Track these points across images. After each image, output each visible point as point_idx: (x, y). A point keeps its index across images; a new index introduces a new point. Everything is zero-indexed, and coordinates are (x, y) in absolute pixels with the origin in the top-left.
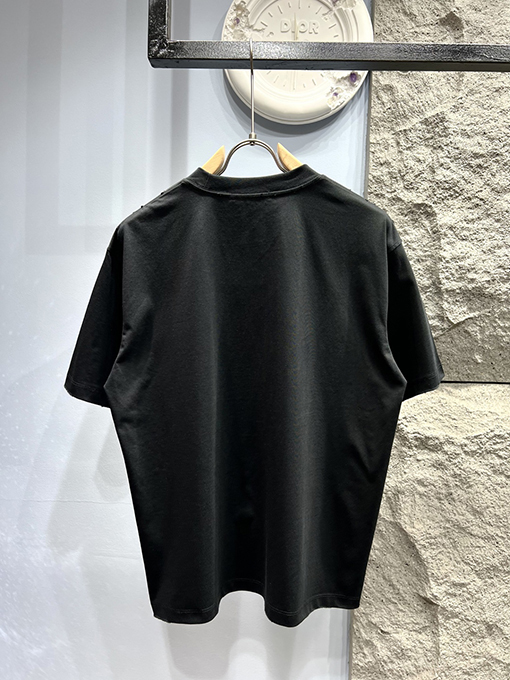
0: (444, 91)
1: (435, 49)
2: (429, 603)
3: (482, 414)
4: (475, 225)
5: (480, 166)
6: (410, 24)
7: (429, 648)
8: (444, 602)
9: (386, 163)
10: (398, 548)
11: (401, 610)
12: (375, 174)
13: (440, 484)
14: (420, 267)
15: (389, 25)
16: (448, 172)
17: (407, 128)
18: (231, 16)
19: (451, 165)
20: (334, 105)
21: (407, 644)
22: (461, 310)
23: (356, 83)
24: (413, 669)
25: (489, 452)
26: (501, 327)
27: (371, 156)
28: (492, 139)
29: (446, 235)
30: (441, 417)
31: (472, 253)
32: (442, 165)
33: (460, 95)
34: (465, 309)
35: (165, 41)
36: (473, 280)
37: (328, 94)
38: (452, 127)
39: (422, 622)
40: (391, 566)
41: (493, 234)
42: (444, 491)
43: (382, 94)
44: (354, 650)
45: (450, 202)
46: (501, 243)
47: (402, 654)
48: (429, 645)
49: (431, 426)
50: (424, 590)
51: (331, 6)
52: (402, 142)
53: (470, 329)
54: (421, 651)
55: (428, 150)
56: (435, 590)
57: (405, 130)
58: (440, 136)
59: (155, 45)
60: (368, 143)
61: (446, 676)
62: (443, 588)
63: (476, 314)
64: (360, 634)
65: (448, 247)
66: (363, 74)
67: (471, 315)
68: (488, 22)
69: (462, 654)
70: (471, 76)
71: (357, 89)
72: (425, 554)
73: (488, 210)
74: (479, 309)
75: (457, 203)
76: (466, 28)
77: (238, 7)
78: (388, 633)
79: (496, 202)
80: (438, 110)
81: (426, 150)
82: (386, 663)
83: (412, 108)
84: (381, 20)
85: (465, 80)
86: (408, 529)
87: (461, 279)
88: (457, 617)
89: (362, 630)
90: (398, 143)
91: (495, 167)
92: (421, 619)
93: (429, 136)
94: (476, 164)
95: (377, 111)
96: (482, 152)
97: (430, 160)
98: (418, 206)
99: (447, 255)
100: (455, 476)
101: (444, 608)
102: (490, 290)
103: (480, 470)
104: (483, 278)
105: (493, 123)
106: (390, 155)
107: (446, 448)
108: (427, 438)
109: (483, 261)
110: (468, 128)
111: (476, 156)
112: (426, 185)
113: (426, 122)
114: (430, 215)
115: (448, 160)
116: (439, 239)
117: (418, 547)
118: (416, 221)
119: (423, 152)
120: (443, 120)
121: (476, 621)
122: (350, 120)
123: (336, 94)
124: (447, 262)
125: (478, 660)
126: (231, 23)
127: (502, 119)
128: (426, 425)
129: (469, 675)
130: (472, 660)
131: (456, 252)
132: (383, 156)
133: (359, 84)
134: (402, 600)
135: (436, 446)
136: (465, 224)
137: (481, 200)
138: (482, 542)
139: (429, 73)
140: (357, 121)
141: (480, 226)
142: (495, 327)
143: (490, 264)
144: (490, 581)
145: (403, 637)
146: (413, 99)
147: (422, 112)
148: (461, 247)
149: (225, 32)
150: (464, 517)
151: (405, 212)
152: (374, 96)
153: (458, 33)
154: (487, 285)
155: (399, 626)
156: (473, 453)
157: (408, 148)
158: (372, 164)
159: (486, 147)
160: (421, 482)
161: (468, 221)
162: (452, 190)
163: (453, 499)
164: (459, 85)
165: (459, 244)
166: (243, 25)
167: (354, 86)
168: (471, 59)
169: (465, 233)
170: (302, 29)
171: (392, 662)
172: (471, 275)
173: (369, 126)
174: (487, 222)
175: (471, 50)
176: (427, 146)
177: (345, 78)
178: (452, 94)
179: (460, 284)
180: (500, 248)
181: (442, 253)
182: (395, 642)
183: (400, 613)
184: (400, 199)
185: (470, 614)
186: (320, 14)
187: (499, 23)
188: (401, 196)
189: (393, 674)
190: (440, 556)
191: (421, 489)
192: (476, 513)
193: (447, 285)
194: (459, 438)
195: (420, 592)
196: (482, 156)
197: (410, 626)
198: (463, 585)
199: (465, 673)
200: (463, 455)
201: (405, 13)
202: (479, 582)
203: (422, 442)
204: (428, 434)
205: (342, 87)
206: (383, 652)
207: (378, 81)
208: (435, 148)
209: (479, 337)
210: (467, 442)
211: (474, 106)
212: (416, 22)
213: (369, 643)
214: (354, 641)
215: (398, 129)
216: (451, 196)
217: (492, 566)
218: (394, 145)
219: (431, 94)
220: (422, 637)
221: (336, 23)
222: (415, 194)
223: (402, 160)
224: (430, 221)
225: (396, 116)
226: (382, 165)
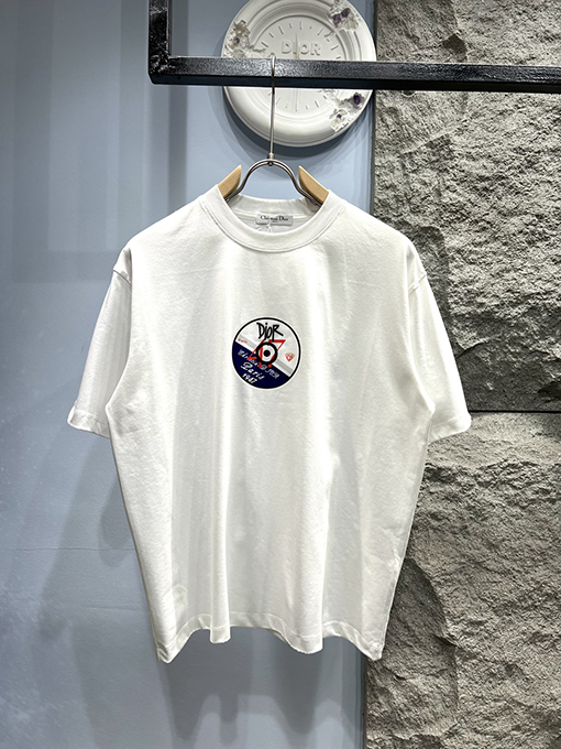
0: (449, 113)
1: (439, 68)
2: (446, 645)
3: (494, 444)
4: (483, 249)
5: (486, 189)
6: (412, 47)
7: (447, 692)
8: (462, 642)
9: (393, 187)
10: (413, 587)
11: (417, 654)
12: (380, 197)
13: (454, 517)
15: (392, 47)
16: (454, 195)
17: (412, 151)
18: (230, 36)
19: (458, 188)
20: (339, 127)
21: (425, 690)
22: (470, 335)
23: (360, 105)
24: (431, 716)
25: (504, 483)
26: (512, 353)
27: (376, 179)
28: (497, 162)
29: (454, 259)
30: (453, 448)
31: (480, 276)
32: (448, 188)
33: (465, 118)
34: (475, 334)
35: (166, 57)
36: (482, 305)
37: (331, 116)
38: (457, 150)
39: (439, 664)
40: (406, 607)
41: (501, 257)
42: (458, 525)
43: (386, 116)
44: (369, 699)
45: (457, 225)
46: (509, 266)
47: (419, 701)
48: (447, 689)
49: (444, 456)
50: (440, 630)
51: (333, 27)
52: (407, 165)
53: (480, 355)
54: (439, 697)
55: (435, 173)
56: (452, 629)
57: (410, 153)
58: (446, 159)
59: (155, 60)
60: (373, 167)
61: (466, 722)
62: (460, 627)
63: (486, 339)
64: (375, 681)
65: (456, 271)
66: (366, 94)
67: (481, 340)
68: (491, 45)
69: (482, 697)
70: (474, 96)
71: (360, 111)
72: (441, 592)
73: (496, 233)
74: (488, 335)
75: (464, 226)
76: (470, 51)
77: (238, 27)
78: (403, 679)
79: (502, 225)
80: (443, 133)
81: (432, 173)
82: (402, 711)
83: (416, 131)
84: (384, 43)
85: (469, 103)
86: (423, 566)
87: (469, 303)
88: (475, 657)
89: (376, 677)
90: (404, 166)
91: (501, 190)
92: (439, 663)
93: (434, 158)
94: (483, 187)
95: (382, 133)
96: (488, 175)
97: (436, 183)
98: (425, 229)
99: (455, 279)
100: (469, 508)
101: (461, 649)
102: (500, 314)
103: (495, 502)
104: (492, 303)
105: (497, 146)
106: (395, 178)
107: (459, 479)
108: (440, 469)
109: (492, 285)
110: (473, 151)
111: (482, 179)
112: (433, 208)
113: (431, 145)
114: (438, 239)
115: (454, 183)
116: (447, 263)
117: (433, 584)
118: (423, 244)
119: (429, 175)
120: (448, 142)
121: (495, 662)
122: (354, 142)
123: (339, 116)
124: (456, 286)
125: (499, 704)
126: (231, 43)
127: (507, 142)
128: (438, 456)
129: (490, 720)
130: (492, 704)
131: (465, 276)
132: (389, 179)
133: (362, 106)
134: (417, 641)
135: (449, 478)
136: (472, 248)
137: (488, 223)
138: (498, 577)
139: (432, 94)
140: (361, 144)
141: (488, 249)
142: (505, 353)
143: (499, 288)
144: (508, 618)
145: (419, 682)
146: (417, 122)
147: (427, 135)
148: (469, 271)
149: (224, 52)
150: (477, 550)
151: (412, 236)
152: (378, 118)
153: (461, 57)
154: (496, 310)
155: (416, 671)
156: (486, 485)
157: (414, 171)
158: (377, 187)
159: (490, 170)
160: (434, 516)
161: (476, 245)
162: (459, 213)
163: (468, 532)
164: (463, 107)
165: (467, 268)
166: (244, 45)
167: (357, 108)
168: (475, 79)
169: (473, 256)
170: (304, 50)
171: (409, 710)
172: (479, 300)
173: (373, 149)
174: (494, 245)
175: (474, 70)
176: (432, 169)
177: (348, 100)
178: (456, 117)
179: (469, 309)
180: (508, 271)
181: (451, 278)
182: (412, 687)
183: (416, 657)
184: (406, 223)
185: (489, 654)
186: (322, 35)
187: (501, 46)
188: (408, 219)
189: (411, 724)
190: (456, 593)
191: (435, 523)
192: (491, 546)
193: (457, 309)
194: (473, 469)
195: (437, 632)
196: (488, 179)
197: (427, 670)
198: (481, 623)
199: (486, 718)
200: (477, 487)
201: (408, 36)
202: (497, 620)
203: (435, 473)
204: (441, 464)
205: (346, 109)
206: (399, 698)
207: (382, 104)
208: (441, 171)
209: (490, 363)
210: (481, 472)
211: (478, 129)
212: (419, 45)
213: (384, 691)
214: (368, 689)
215: (403, 152)
216: (458, 219)
217: (509, 602)
218: (400, 168)
219: (435, 117)
220: (440, 681)
221: (338, 44)
222: (421, 218)
223: (408, 183)
224: (438, 246)
225: (401, 139)
226: (387, 188)
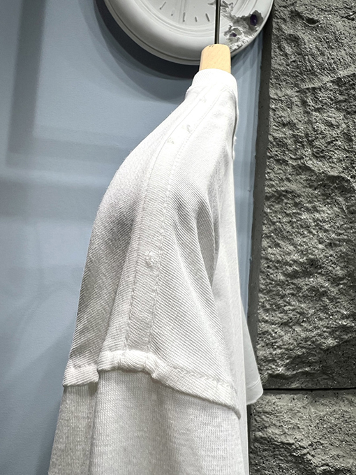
9: (291, 125)
12: (276, 135)
14: (331, 252)
17: (316, 86)
23: (256, 27)
43: (284, 44)
52: (310, 101)
55: (341, 115)
57: (313, 89)
80: (352, 70)
81: (338, 114)
83: (321, 65)
90: (304, 103)
93: (341, 98)
95: (277, 62)
97: (345, 126)
98: (333, 179)
106: (295, 115)
108: (337, 470)
112: (341, 154)
113: (338, 82)
114: (347, 191)
118: (328, 196)
119: (335, 116)
122: (242, 69)
123: (234, 35)
128: (334, 452)
132: (286, 115)
133: (259, 29)
140: (248, 73)
146: (322, 54)
147: (333, 71)
152: (274, 45)
157: (317, 110)
158: (272, 123)
167: (253, 30)
176: (338, 109)
177: (245, 19)
184: (308, 169)
188: (309, 164)
205: (241, 28)
207: (280, 29)
208: (349, 113)
215: (304, 86)
218: (299, 104)
219: (343, 52)
222: (327, 165)
223: (310, 122)
224: (346, 199)
225: (303, 71)
226: (284, 125)
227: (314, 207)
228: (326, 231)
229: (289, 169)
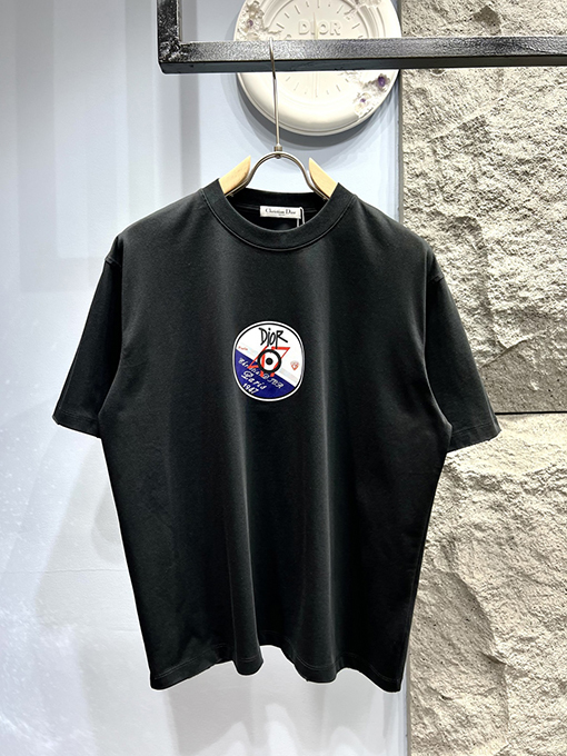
0: (483, 92)
1: (477, 42)
2: (494, 662)
3: (541, 448)
4: (525, 238)
5: (526, 173)
6: (441, 21)
7: (496, 712)
8: (511, 660)
9: (422, 175)
10: (457, 602)
11: (464, 672)
12: (410, 187)
13: (499, 527)
14: (466, 287)
15: (418, 23)
16: (492, 181)
17: (443, 135)
18: (243, 18)
19: (495, 173)
20: (362, 112)
21: (471, 709)
22: (513, 332)
23: (385, 87)
24: (480, 737)
25: (552, 489)
26: (558, 350)
27: (405, 167)
28: (538, 143)
29: (493, 250)
30: (496, 453)
31: (522, 269)
32: (485, 173)
33: (501, 96)
34: (518, 331)
35: (176, 43)
36: (525, 299)
37: (355, 101)
38: (494, 131)
39: (488, 683)
40: (450, 623)
41: (544, 247)
42: (504, 536)
43: (414, 98)
44: (413, 720)
45: (496, 214)
46: (553, 257)
47: (466, 721)
48: (497, 709)
49: (486, 463)
50: (487, 648)
51: (353, 4)
52: (439, 150)
53: (524, 353)
54: (488, 717)
55: (469, 158)
56: (500, 647)
57: (442, 137)
58: (481, 142)
59: (165, 48)
60: (401, 153)
61: (517, 742)
62: (510, 644)
63: (531, 336)
64: (419, 702)
65: (496, 264)
66: (391, 74)
67: (525, 338)
68: (528, 17)
69: (534, 717)
70: (510, 72)
71: (386, 94)
72: (487, 607)
73: (538, 220)
74: (533, 331)
75: (503, 214)
76: (504, 23)
77: (251, 8)
78: (450, 699)
79: (545, 211)
80: (477, 114)
81: (466, 157)
82: (449, 732)
83: (448, 113)
84: (410, 18)
85: (505, 80)
86: (468, 580)
87: (512, 298)
88: (526, 675)
89: (420, 697)
90: (435, 152)
91: (542, 174)
92: (487, 681)
93: (468, 142)
94: (523, 171)
95: (409, 117)
96: (528, 158)
97: (471, 168)
98: (461, 220)
99: (496, 273)
100: (516, 517)
101: (511, 667)
102: (544, 309)
103: (543, 510)
104: (535, 296)
105: (537, 125)
106: (426, 165)
107: (504, 487)
108: (484, 477)
109: (536, 277)
110: (511, 132)
111: (522, 162)
112: (468, 196)
113: (464, 127)
114: (474, 229)
115: (491, 168)
116: (486, 255)
117: (479, 599)
118: (459, 236)
119: (463, 160)
120: (483, 124)
121: (547, 679)
122: (379, 128)
123: (363, 100)
124: (496, 280)
125: (552, 723)
126: (244, 26)
127: (547, 120)
128: (481, 462)
129: (543, 740)
130: (546, 723)
131: (506, 269)
132: (419, 167)
133: (388, 88)
134: (464, 660)
135: (492, 485)
136: (513, 238)
137: (530, 210)
138: (549, 589)
139: (464, 72)
140: (387, 130)
141: (529, 239)
142: (551, 350)
143: (543, 280)
144: (560, 633)
145: (467, 702)
146: (448, 102)
147: (459, 117)
148: (510, 263)
149: (236, 33)
150: (528, 563)
151: (447, 227)
152: (405, 101)
153: (494, 30)
154: (540, 304)
155: (462, 690)
156: (534, 492)
157: (446, 157)
158: (406, 176)
159: (532, 152)
160: (477, 527)
161: (516, 234)
162: (497, 201)
163: (515, 543)
164: (498, 85)
165: (508, 259)
166: (258, 28)
167: (382, 90)
168: (517, 53)
169: (514, 247)
170: (323, 30)
171: (456, 731)
172: (522, 294)
173: (400, 134)
174: (537, 234)
175: (515, 43)
176: (466, 153)
177: (373, 83)
178: (491, 96)
179: (512, 304)
180: (552, 262)
181: (490, 270)
182: (458, 708)
183: (463, 676)
184: (439, 214)
185: (541, 672)
186: (342, 12)
187: (538, 17)
188: (441, 209)
189: (458, 745)
190: (504, 609)
191: (479, 534)
192: (541, 557)
193: (497, 305)
194: (519, 476)
195: (484, 650)
196: (528, 162)
197: (474, 690)
198: (531, 639)
199: (539, 739)
200: (524, 494)
201: (435, 9)
202: (549, 635)
203: (478, 481)
204: (484, 472)
205: (370, 92)
206: (445, 720)
207: (409, 85)
208: (476, 156)
209: (534, 362)
210: (527, 479)
211: (517, 107)
212: (448, 19)
213: (429, 712)
214: (412, 710)
215: (433, 136)
216: (496, 207)
217: (562, 616)
218: (430, 154)
219: (469, 96)
220: (489, 701)
221: (360, 22)
222: (456, 207)
223: (440, 170)
224: (475, 236)
225: (431, 122)
226: (417, 176)
227: (447, 248)
228: (458, 268)
229: (424, 216)
